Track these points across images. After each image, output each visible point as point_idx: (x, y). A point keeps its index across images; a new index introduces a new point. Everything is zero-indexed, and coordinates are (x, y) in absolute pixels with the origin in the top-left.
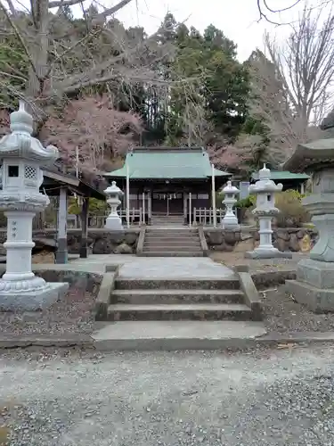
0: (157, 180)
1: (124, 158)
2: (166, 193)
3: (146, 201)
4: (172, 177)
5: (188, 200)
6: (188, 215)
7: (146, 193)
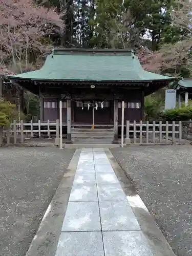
0: (78, 82)
1: (44, 59)
2: (91, 101)
3: (64, 110)
4: (99, 78)
5: (120, 110)
6: (120, 128)
7: (64, 101)
